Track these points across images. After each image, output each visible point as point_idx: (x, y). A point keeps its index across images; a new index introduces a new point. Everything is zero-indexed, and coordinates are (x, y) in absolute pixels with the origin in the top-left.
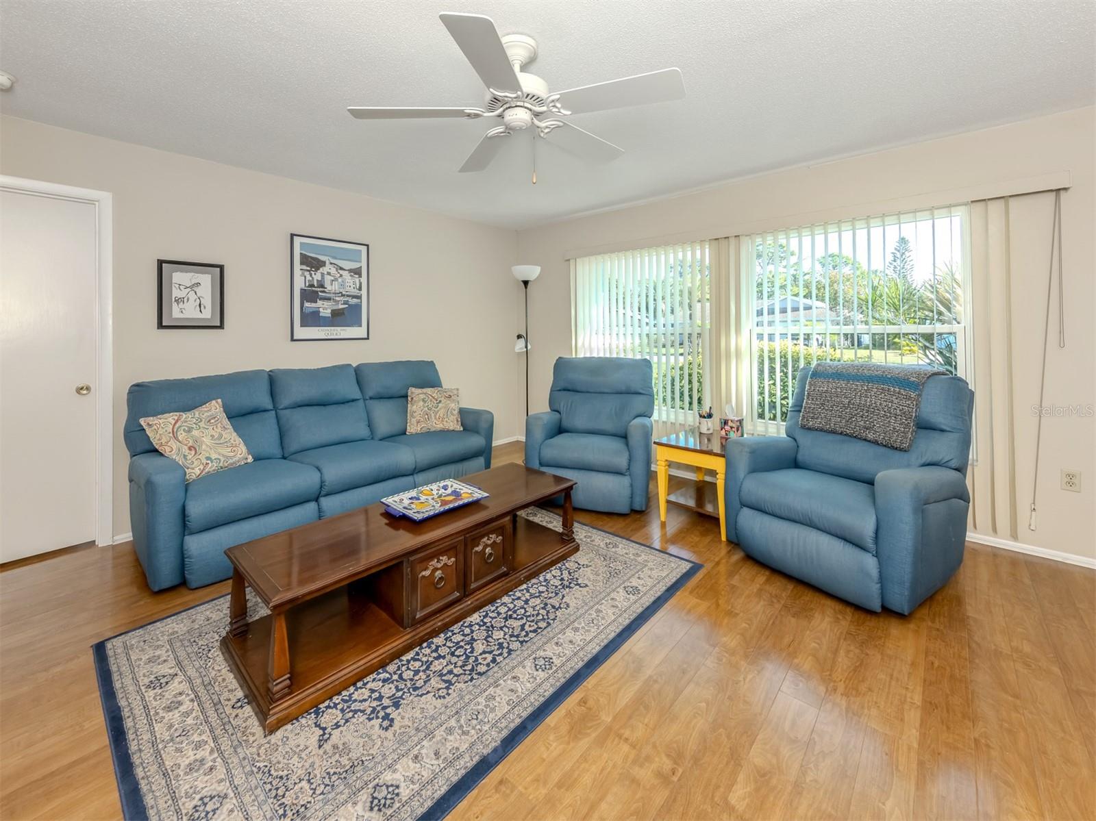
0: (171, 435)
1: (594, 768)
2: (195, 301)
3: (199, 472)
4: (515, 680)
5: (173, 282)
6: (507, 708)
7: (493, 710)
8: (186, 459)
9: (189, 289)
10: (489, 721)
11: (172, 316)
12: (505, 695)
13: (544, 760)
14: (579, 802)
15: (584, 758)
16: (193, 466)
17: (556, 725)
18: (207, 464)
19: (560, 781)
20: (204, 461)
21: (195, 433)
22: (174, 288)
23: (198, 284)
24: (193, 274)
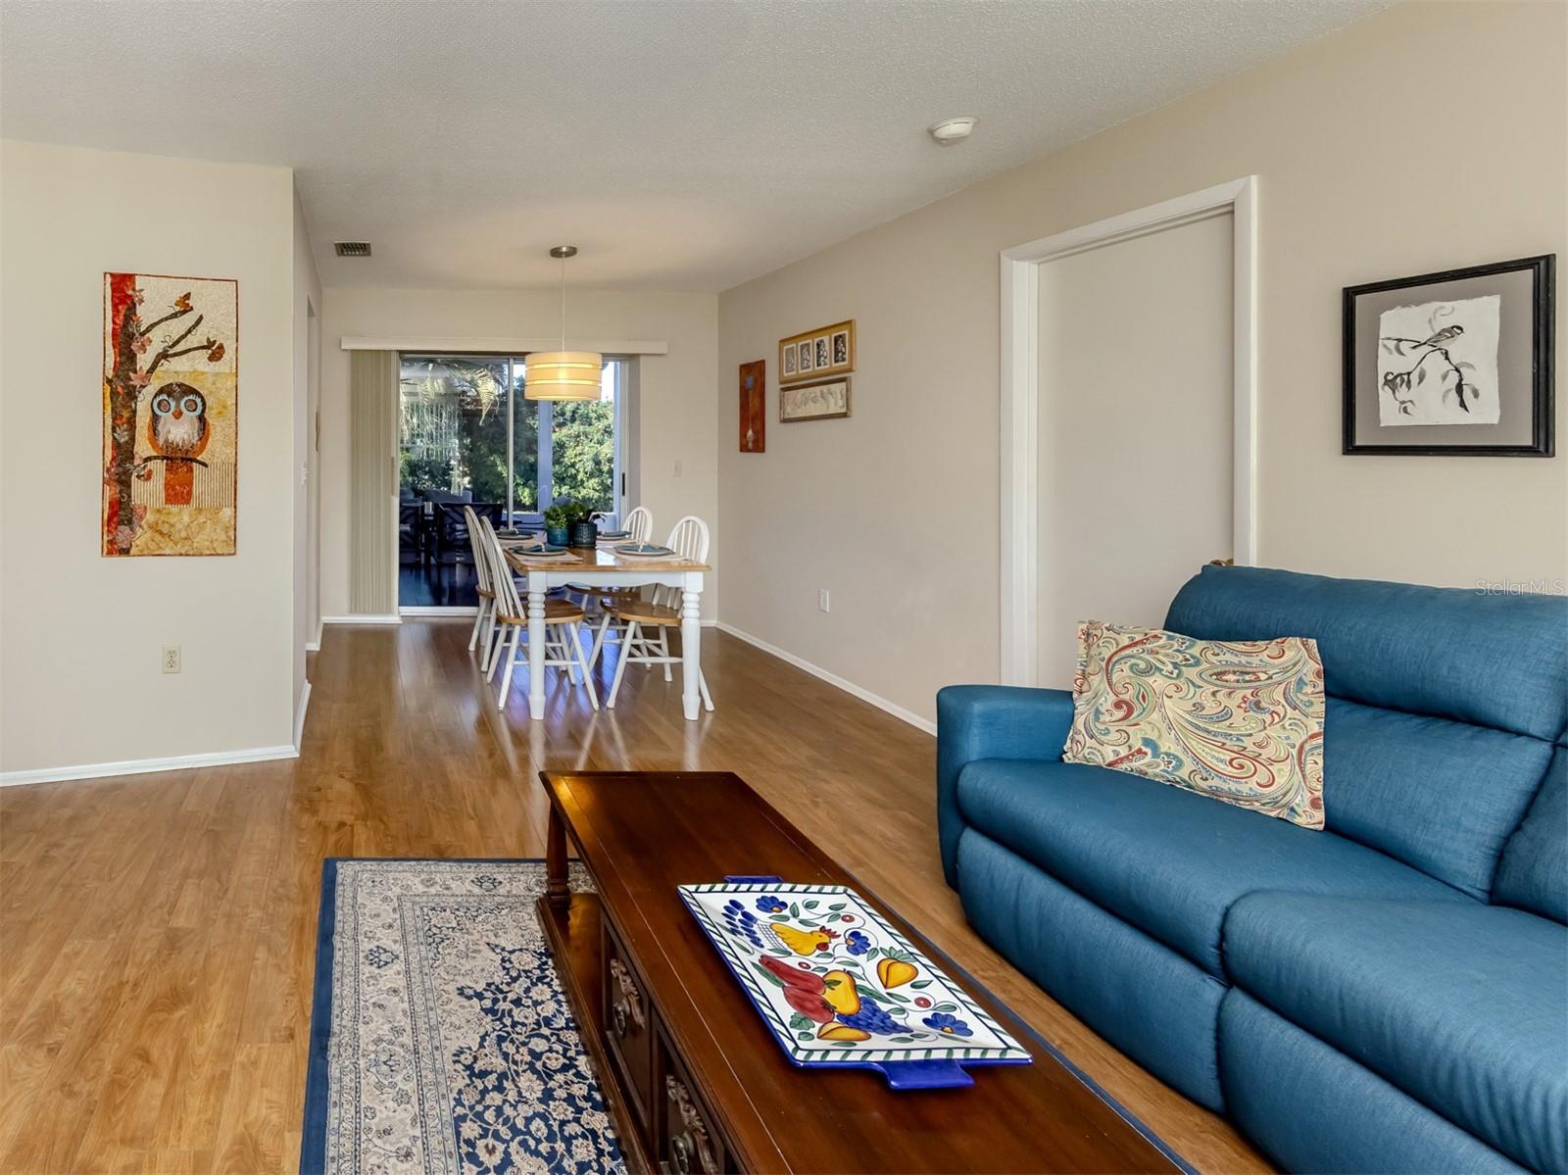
0: (1104, 664)
1: (193, 1120)
2: (1444, 377)
3: (1111, 758)
4: (403, 1152)
5: (1382, 336)
6: (365, 1102)
7: (379, 1086)
8: (1097, 719)
9: (1426, 349)
10: (368, 1070)
11: (1378, 421)
12: (388, 1117)
13: (262, 1086)
14: (192, 1074)
15: (213, 1124)
16: (1103, 738)
17: (283, 1139)
18: (1139, 751)
19: (228, 1079)
20: (1137, 744)
21: (1157, 682)
22: (1381, 351)
23: (1456, 330)
24: (1438, 304)
